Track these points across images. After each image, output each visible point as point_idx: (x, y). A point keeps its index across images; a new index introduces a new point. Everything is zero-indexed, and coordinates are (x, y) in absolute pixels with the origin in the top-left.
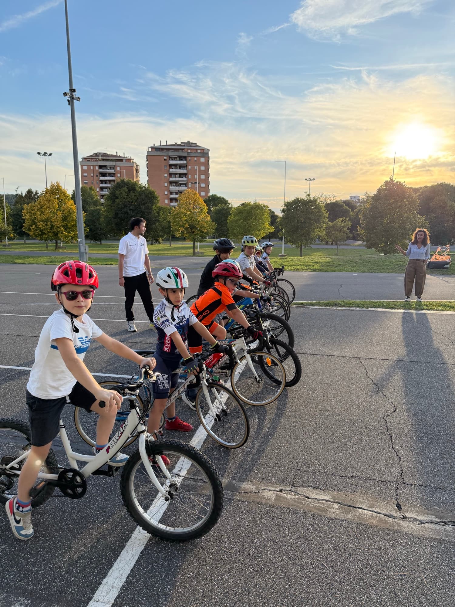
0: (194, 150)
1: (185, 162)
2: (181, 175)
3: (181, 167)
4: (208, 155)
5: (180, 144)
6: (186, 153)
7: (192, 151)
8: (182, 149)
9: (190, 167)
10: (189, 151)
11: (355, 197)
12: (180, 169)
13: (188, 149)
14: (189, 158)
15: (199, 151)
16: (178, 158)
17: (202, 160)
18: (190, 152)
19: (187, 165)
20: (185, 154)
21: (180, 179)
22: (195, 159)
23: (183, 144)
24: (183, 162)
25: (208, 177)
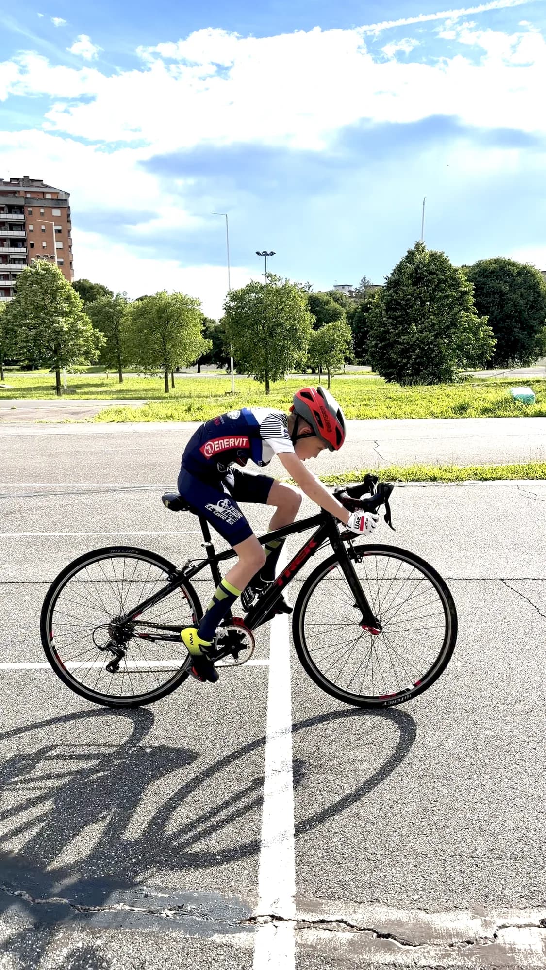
0: (39, 194)
1: (21, 217)
2: (14, 243)
3: (12, 226)
4: (67, 203)
5: (9, 181)
6: (23, 200)
7: (35, 196)
8: (14, 192)
9: (31, 227)
10: (28, 196)
11: (343, 288)
12: (11, 229)
13: (26, 192)
14: (30, 209)
15: (48, 196)
16: (6, 209)
17: (56, 212)
18: (30, 198)
19: (25, 222)
20: (21, 202)
21: (12, 250)
22: (42, 211)
23: (15, 181)
24: (18, 217)
25: (70, 247)
